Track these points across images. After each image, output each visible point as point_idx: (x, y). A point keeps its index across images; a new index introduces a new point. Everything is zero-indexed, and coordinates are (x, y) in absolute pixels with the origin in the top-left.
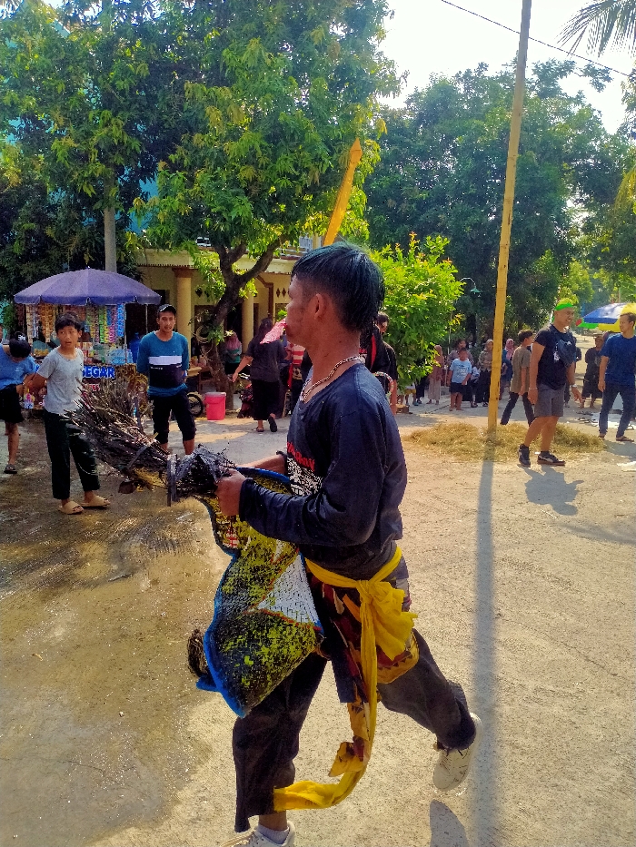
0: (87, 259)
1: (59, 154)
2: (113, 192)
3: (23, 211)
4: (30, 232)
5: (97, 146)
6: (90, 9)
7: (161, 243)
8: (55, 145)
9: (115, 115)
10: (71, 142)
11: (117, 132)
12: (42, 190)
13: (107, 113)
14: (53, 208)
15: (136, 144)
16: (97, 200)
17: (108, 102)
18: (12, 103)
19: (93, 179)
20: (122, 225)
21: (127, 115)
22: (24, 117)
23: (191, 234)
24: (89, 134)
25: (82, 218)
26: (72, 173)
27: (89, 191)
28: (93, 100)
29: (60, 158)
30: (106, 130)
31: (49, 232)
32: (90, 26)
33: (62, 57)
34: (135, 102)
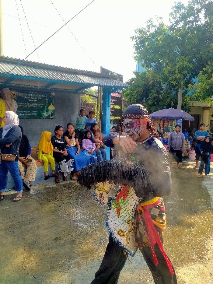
0: (172, 105)
1: (165, 72)
2: (183, 83)
3: (153, 91)
4: (154, 97)
5: (178, 68)
6: (179, 25)
7: (198, 99)
8: (164, 69)
9: (185, 57)
10: (169, 68)
11: (185, 63)
12: (160, 84)
13: (183, 57)
14: (162, 89)
15: (192, 66)
16: (177, 86)
17: (183, 54)
18: (152, 58)
19: (176, 79)
20: (185, 93)
21: (189, 57)
22: (155, 62)
23: (209, 96)
24: (176, 65)
25: (171, 92)
26: (169, 78)
27: (174, 83)
28: (178, 54)
29: (166, 73)
30: (182, 63)
31: (160, 97)
32: (179, 30)
33: (169, 41)
34: (192, 52)
